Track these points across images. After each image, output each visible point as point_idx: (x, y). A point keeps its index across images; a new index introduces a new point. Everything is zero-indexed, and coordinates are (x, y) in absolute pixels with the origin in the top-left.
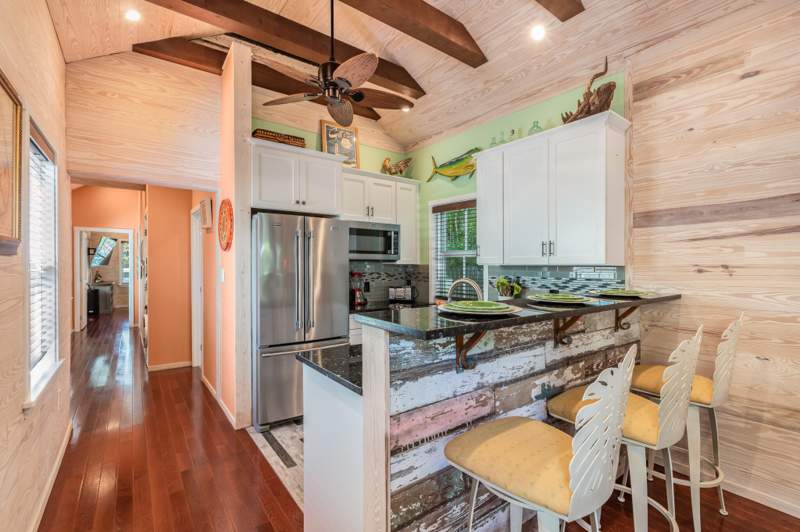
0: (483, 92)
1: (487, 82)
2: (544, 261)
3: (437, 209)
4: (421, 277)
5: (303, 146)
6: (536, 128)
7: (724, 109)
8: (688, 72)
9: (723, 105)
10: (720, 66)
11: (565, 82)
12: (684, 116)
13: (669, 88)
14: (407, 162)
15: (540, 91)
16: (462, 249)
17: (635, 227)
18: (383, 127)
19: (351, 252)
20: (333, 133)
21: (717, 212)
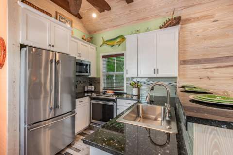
0: (127, 14)
1: (130, 11)
2: (155, 76)
3: (104, 57)
4: (97, 82)
5: (52, 17)
6: (147, 30)
7: (208, 31)
8: (198, 18)
9: (208, 29)
10: (206, 18)
11: (157, 16)
12: (196, 31)
13: (192, 22)
14: (92, 38)
15: (148, 17)
16: (114, 71)
17: (180, 65)
18: (82, 23)
19: (77, 72)
20: (62, 19)
21: (205, 61)
